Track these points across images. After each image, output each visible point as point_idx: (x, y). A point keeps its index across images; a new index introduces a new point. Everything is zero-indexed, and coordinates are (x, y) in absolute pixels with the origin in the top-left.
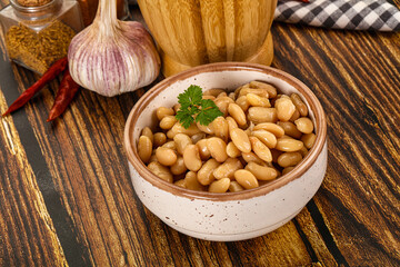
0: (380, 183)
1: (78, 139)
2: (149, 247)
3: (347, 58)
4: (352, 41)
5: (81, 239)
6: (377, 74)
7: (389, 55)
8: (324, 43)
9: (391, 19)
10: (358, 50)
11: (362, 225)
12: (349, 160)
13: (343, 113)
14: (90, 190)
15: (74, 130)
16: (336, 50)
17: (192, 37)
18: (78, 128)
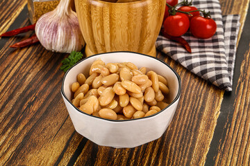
0: (127, 154)
4: (194, 82)
9: (220, 79)
10: (192, 88)
18: (22, 57)
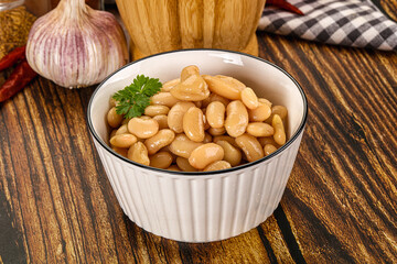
0: (359, 197)
1: (29, 127)
2: (91, 237)
3: (339, 74)
4: (346, 58)
5: (17, 225)
6: (370, 91)
7: (386, 74)
8: (316, 58)
9: (392, 37)
10: (352, 66)
11: (333, 236)
12: (327, 172)
13: (327, 126)
14: (34, 178)
15: (26, 119)
16: (327, 65)
17: (166, 25)
18: (30, 117)
